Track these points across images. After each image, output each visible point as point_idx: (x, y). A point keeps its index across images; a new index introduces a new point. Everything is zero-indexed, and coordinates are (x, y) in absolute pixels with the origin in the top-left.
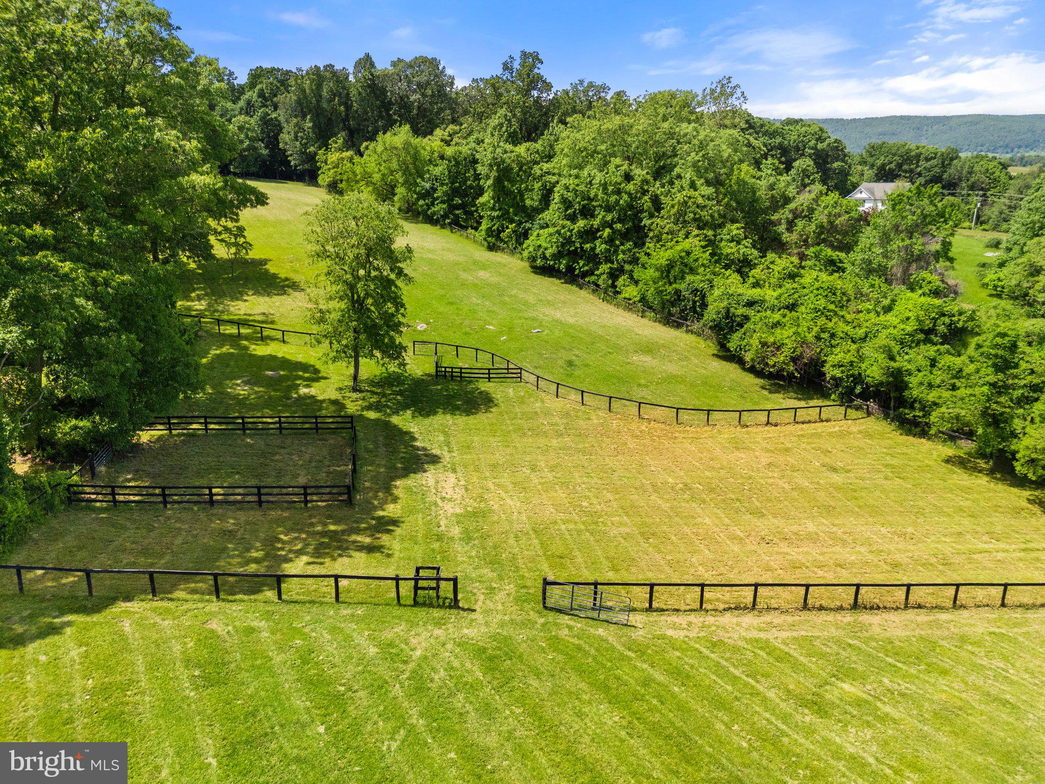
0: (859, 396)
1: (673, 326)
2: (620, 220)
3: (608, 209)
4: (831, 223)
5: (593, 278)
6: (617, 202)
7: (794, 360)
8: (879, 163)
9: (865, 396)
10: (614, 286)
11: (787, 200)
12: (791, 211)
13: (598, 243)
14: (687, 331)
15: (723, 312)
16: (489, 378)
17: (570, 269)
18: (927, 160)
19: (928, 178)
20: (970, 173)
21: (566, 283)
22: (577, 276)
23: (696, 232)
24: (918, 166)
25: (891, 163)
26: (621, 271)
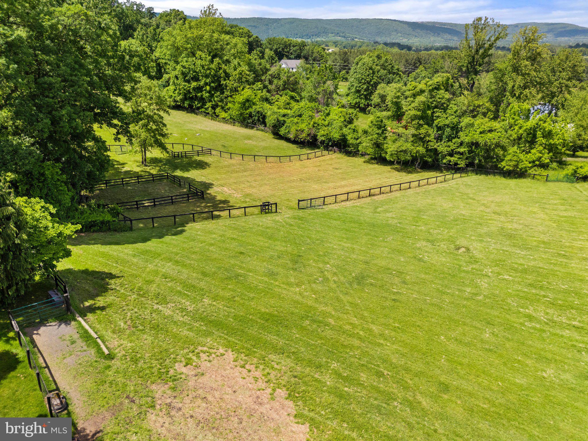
0: (331, 146)
1: (250, 128)
2: (213, 82)
3: (207, 76)
4: (288, 80)
5: (203, 110)
6: (210, 73)
7: (309, 135)
8: (274, 48)
9: (332, 146)
10: (215, 113)
11: (267, 70)
12: (270, 75)
13: (204, 92)
14: (257, 130)
15: (276, 119)
16: (198, 155)
17: (190, 106)
18: (294, 46)
19: (296, 55)
20: (312, 53)
21: (188, 113)
22: (194, 109)
23: (248, 87)
24: (290, 50)
25: (279, 48)
26: (217, 106)
